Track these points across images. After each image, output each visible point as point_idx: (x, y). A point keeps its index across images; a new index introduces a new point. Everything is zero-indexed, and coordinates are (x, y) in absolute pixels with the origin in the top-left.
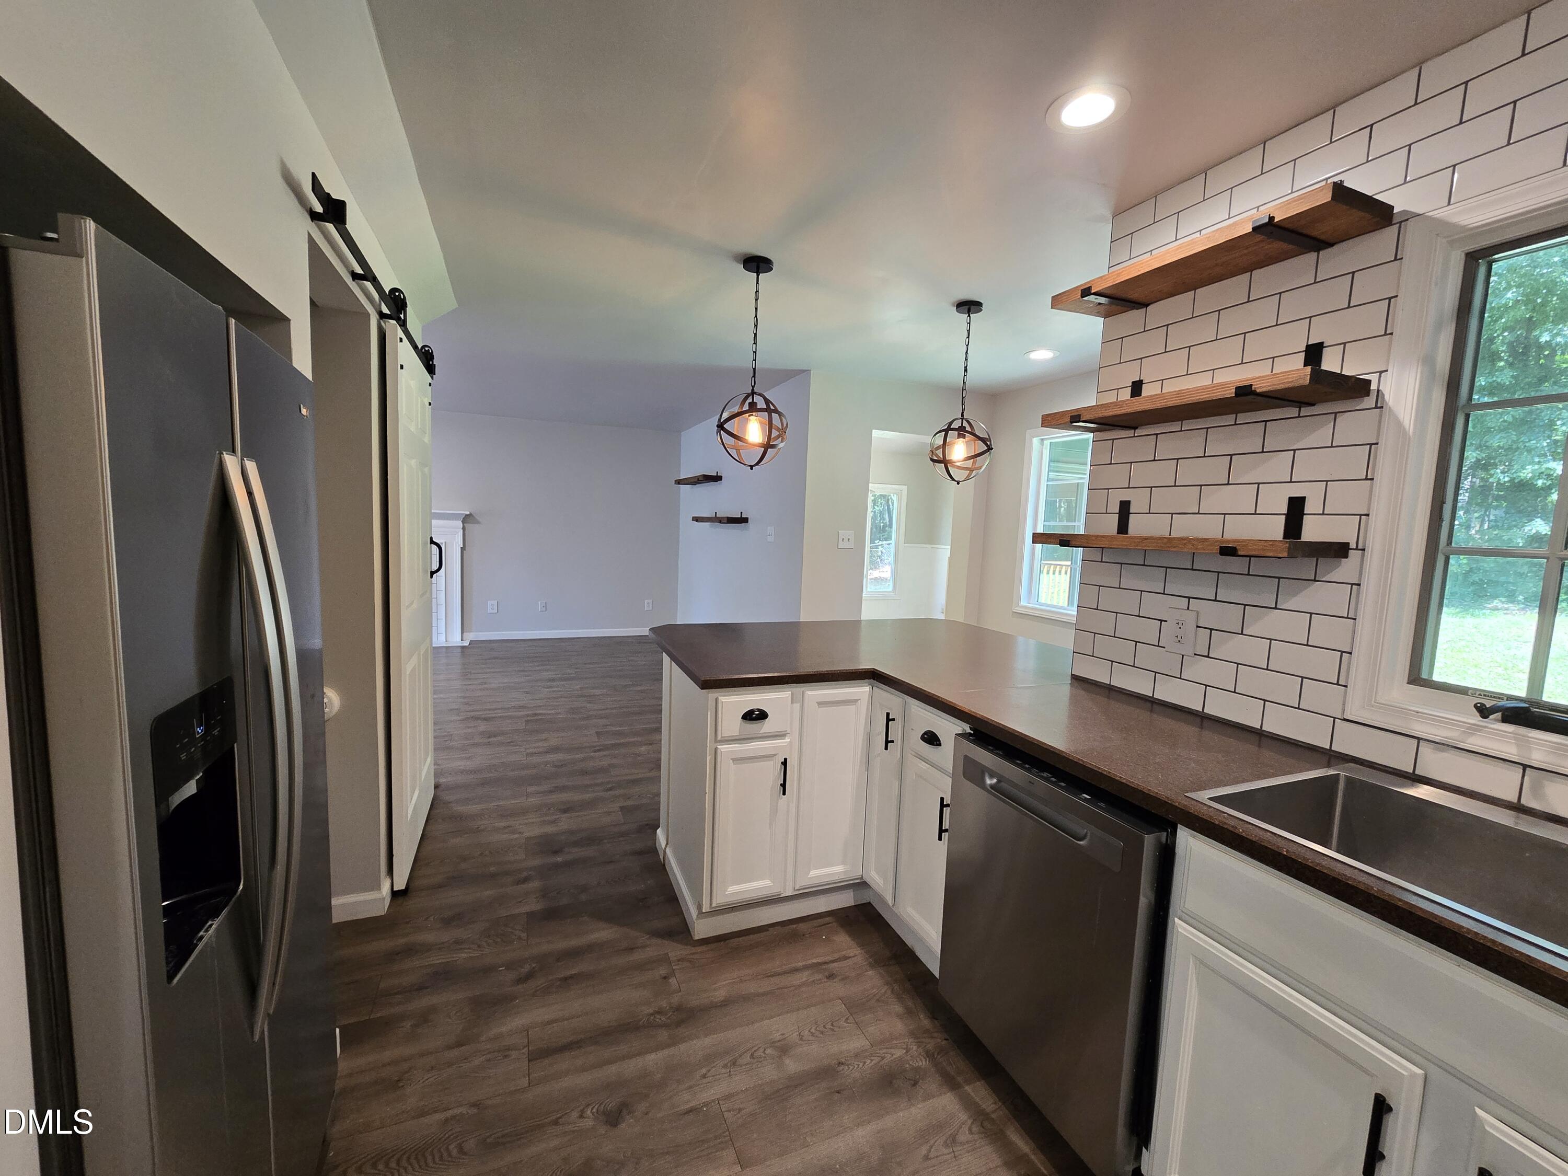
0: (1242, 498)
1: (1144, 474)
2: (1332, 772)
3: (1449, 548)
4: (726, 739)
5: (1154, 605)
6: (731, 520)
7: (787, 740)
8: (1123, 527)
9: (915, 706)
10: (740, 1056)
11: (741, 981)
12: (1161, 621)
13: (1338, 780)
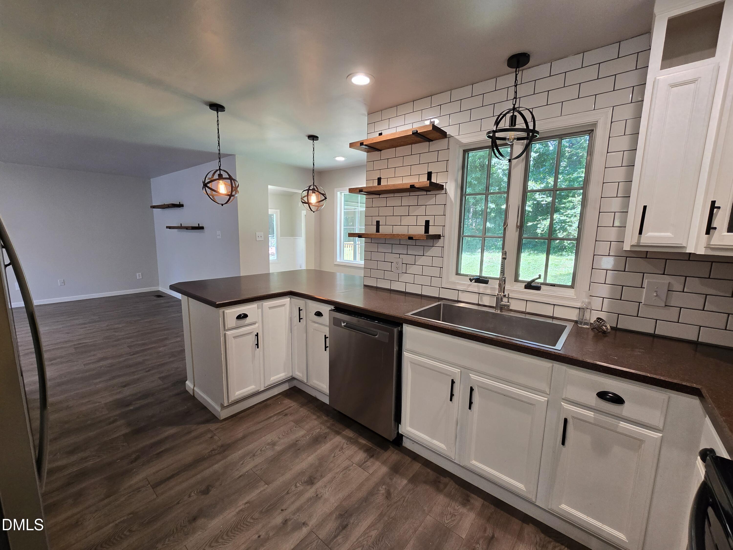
0: (411, 220)
1: (384, 211)
2: (440, 303)
3: (463, 235)
4: (230, 328)
5: (390, 257)
6: (194, 228)
7: (257, 325)
8: (378, 230)
9: (310, 302)
10: (256, 452)
11: (248, 428)
12: (392, 262)
13: (441, 305)
